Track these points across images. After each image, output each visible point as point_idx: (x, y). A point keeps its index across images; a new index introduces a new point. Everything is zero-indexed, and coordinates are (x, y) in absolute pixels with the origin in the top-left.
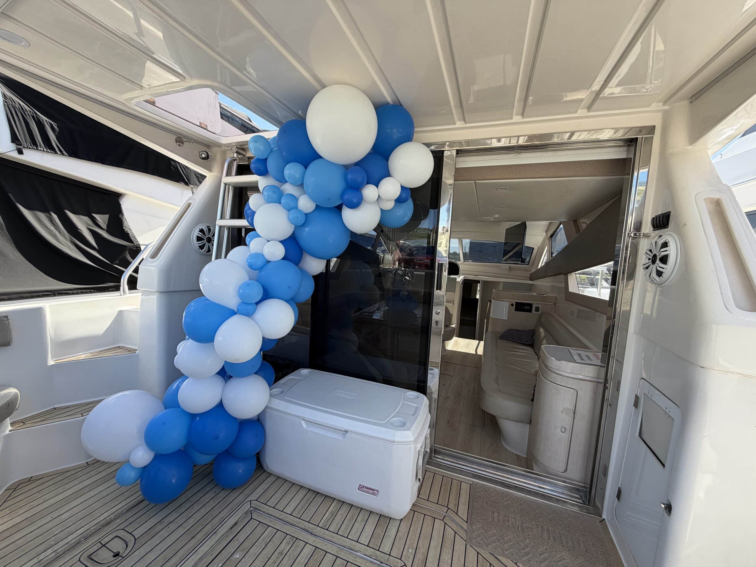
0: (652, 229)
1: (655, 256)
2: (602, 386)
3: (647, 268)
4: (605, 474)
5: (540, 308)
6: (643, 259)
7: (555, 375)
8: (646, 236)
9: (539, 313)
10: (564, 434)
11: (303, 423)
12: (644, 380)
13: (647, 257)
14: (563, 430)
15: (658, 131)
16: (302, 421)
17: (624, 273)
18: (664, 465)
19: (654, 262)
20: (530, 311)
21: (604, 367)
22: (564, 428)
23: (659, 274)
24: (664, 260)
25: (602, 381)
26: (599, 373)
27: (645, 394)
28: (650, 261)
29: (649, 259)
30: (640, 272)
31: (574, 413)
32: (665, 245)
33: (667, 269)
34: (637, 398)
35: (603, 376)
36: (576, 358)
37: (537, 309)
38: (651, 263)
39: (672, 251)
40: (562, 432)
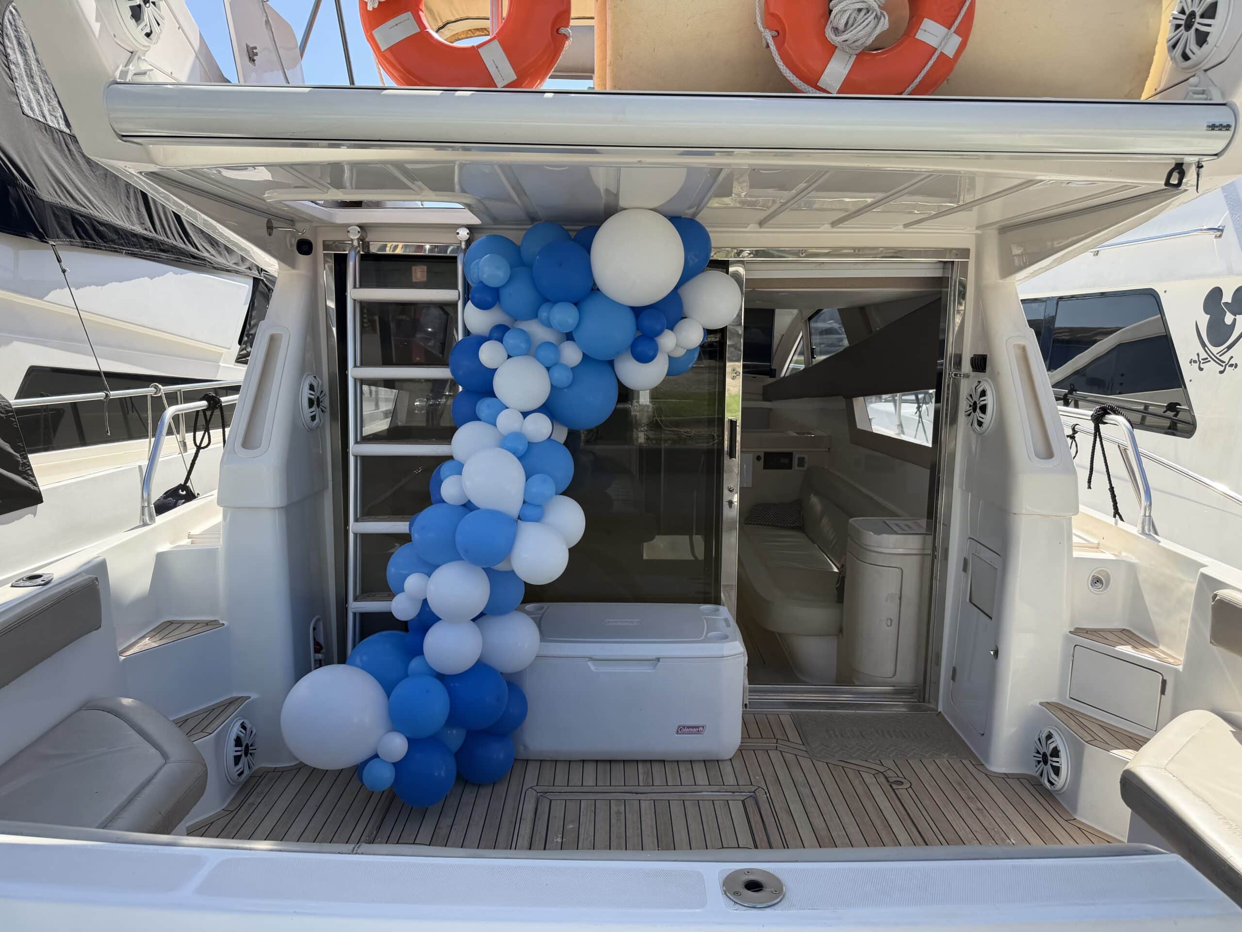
0: (971, 369)
1: (975, 403)
2: (929, 558)
3: (969, 415)
4: (938, 663)
5: (806, 460)
6: (964, 405)
7: (875, 554)
8: (967, 376)
9: (805, 468)
10: (890, 628)
11: (590, 663)
12: (972, 540)
13: (968, 403)
14: (889, 623)
15: (972, 254)
16: (588, 663)
17: (946, 417)
18: (991, 618)
19: (975, 410)
20: (789, 466)
21: (931, 534)
22: (889, 620)
23: (980, 424)
24: (983, 409)
25: (929, 552)
26: (924, 542)
27: (973, 554)
28: (971, 408)
29: (970, 406)
30: (962, 419)
31: (900, 599)
32: (983, 393)
33: (987, 418)
34: (966, 562)
35: (929, 545)
36: (895, 528)
37: (801, 462)
38: (972, 411)
39: (989, 400)
40: (888, 626)
